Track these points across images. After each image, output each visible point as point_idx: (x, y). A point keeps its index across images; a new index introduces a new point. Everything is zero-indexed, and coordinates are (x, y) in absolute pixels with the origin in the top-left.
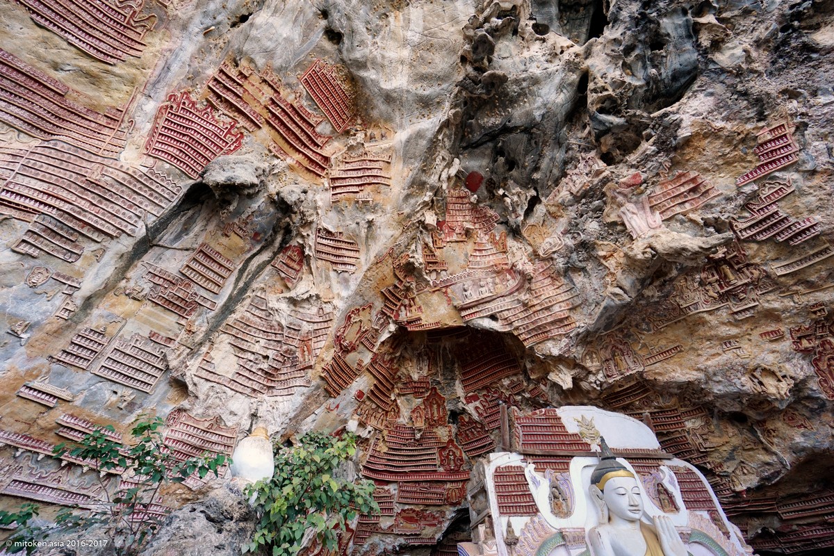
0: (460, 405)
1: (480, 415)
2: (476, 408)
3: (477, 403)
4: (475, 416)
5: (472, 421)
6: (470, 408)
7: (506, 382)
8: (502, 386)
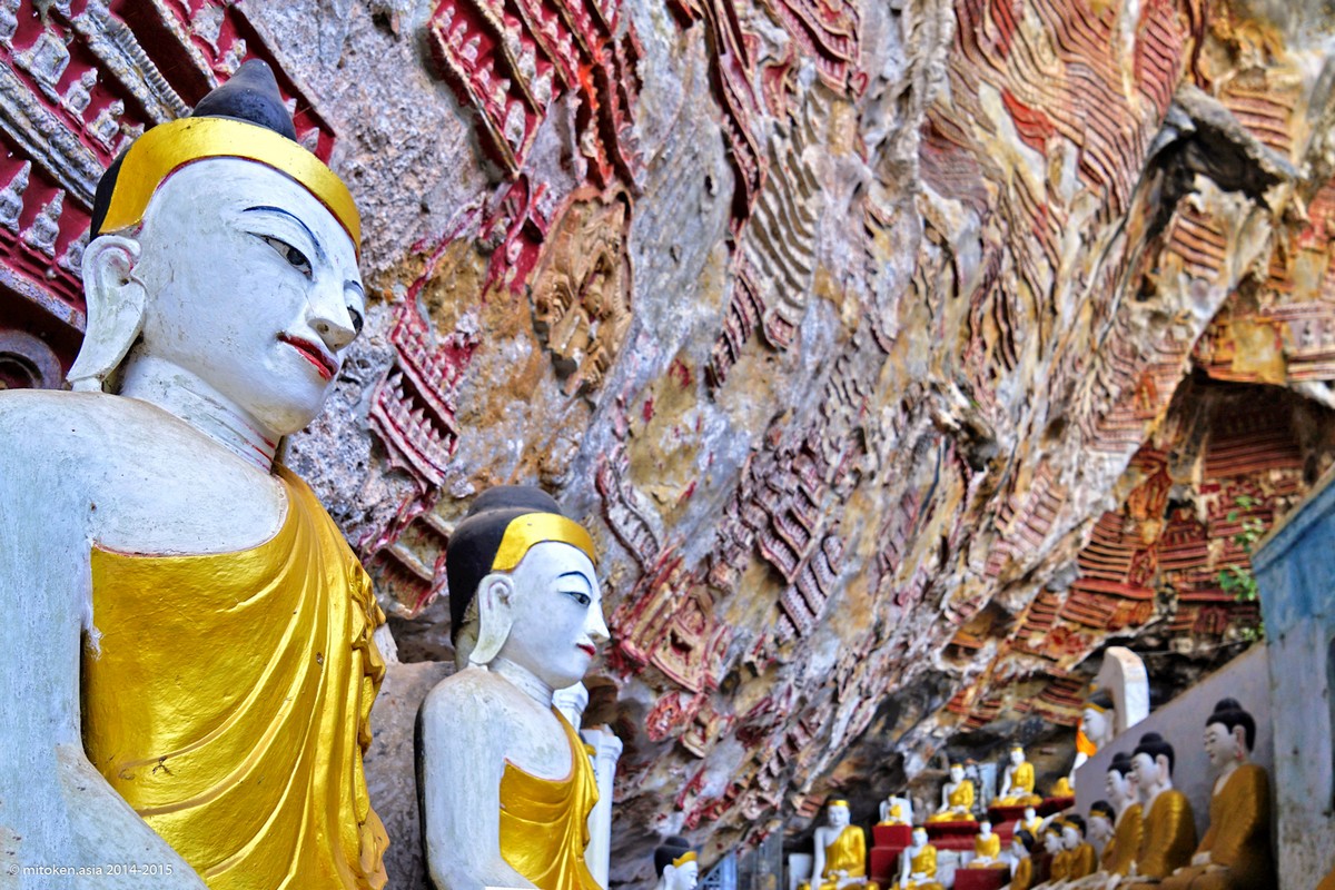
0: (1187, 494)
1: (1211, 513)
2: (1210, 505)
3: (1214, 497)
4: (1202, 514)
5: (1193, 521)
6: (1201, 502)
7: (1275, 476)
8: (1267, 480)
